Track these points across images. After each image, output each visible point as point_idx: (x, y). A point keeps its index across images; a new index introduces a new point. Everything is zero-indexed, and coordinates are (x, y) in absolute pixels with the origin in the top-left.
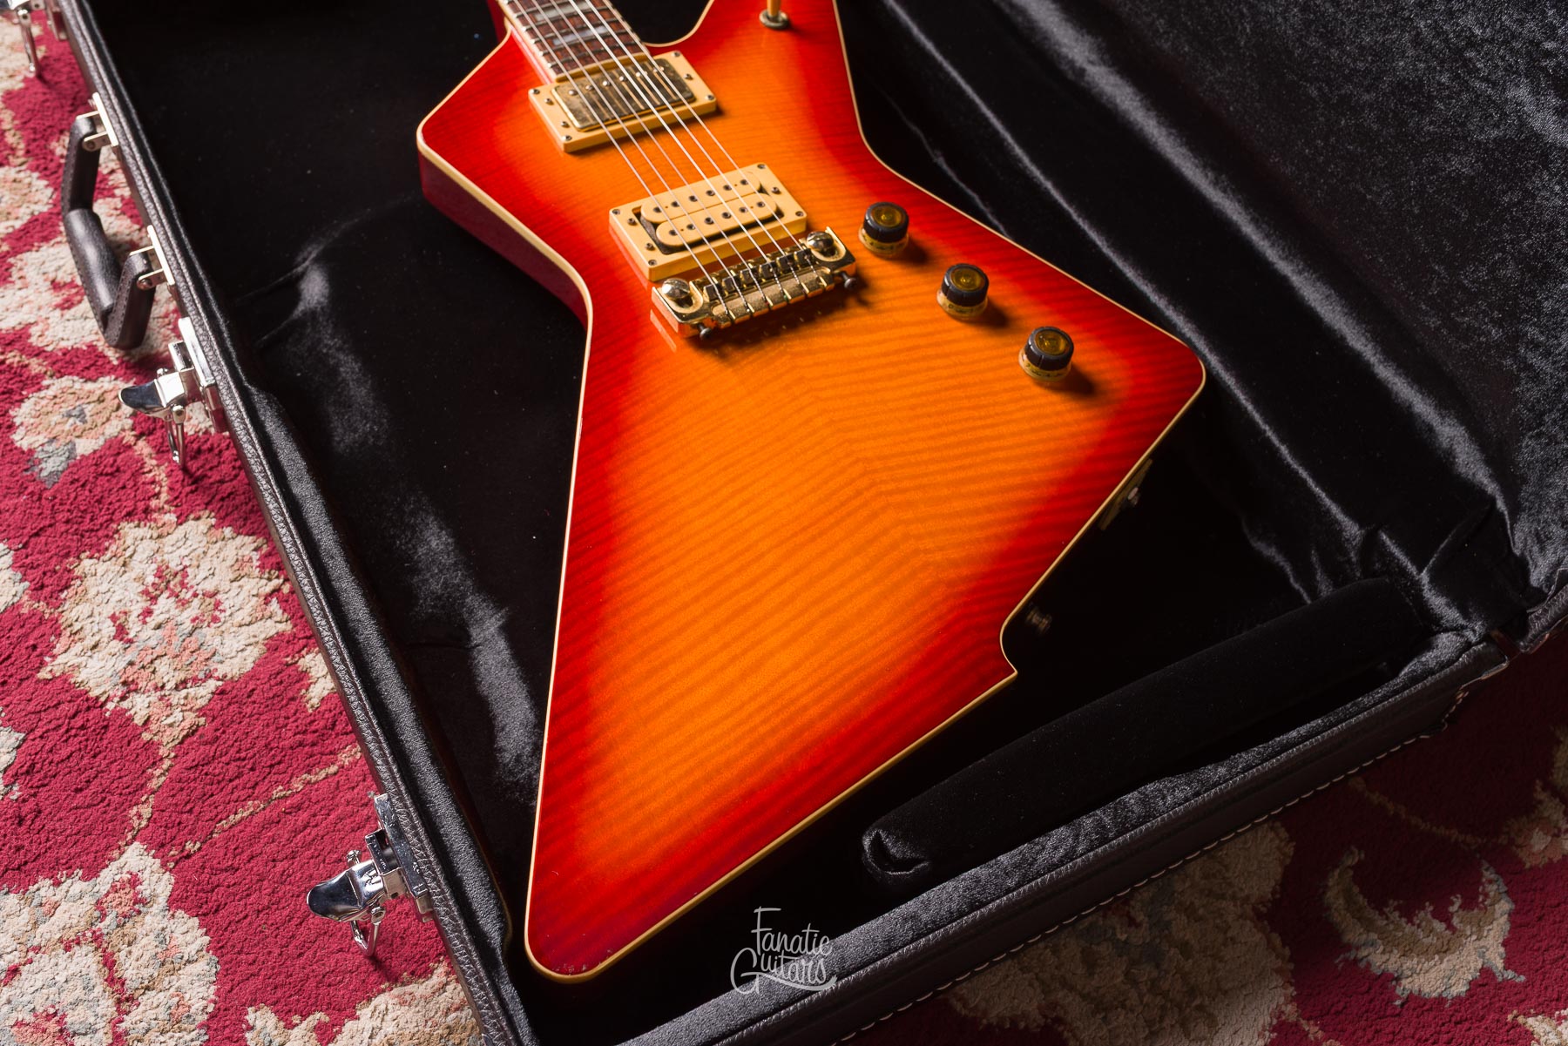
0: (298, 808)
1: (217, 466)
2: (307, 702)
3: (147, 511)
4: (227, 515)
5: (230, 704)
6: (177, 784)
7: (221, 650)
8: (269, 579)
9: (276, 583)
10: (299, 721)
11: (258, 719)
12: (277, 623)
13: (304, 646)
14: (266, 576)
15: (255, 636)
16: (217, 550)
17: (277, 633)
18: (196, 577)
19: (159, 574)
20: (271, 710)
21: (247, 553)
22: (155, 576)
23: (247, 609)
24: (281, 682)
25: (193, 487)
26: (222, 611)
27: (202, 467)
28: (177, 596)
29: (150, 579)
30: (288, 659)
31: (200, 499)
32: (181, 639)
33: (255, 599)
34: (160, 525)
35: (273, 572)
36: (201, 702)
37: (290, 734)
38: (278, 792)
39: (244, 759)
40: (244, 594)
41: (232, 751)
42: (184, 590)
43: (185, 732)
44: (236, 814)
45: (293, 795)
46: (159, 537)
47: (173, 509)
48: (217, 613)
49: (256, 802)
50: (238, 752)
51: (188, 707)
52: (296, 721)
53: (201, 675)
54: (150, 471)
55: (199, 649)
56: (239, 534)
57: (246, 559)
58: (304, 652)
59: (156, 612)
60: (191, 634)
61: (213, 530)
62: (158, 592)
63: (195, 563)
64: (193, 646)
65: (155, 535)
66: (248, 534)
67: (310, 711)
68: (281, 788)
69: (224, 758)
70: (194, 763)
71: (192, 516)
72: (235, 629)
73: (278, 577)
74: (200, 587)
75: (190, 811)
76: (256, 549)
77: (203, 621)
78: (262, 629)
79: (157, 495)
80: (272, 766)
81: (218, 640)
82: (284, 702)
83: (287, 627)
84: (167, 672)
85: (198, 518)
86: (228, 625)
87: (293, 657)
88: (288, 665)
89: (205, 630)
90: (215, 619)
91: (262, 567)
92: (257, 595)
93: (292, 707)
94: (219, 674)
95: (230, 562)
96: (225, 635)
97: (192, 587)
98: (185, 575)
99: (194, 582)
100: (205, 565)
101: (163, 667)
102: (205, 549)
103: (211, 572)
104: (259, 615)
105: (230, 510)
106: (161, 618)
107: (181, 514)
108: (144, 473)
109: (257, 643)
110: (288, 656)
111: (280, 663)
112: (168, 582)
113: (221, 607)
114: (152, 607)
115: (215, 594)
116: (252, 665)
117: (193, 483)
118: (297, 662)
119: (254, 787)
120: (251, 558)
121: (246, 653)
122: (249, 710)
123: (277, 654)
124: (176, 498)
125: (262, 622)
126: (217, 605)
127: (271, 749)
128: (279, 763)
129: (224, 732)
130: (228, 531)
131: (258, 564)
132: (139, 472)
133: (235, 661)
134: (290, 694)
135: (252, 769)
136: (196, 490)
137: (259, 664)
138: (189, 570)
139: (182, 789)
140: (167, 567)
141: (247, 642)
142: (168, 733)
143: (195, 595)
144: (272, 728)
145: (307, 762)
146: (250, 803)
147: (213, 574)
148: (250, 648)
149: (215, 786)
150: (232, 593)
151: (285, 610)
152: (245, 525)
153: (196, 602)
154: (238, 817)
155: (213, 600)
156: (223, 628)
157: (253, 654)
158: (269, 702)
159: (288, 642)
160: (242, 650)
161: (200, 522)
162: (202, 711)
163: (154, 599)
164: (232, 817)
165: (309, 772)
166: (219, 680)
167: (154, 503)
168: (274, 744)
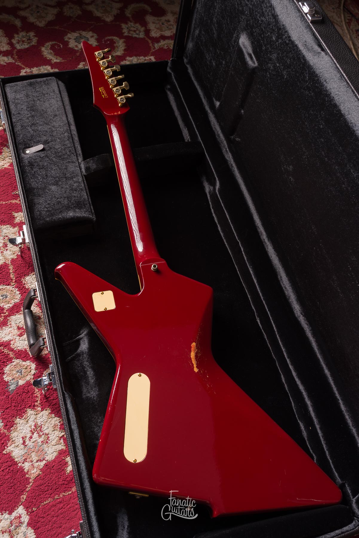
0: (60, 502)
1: (52, 394)
2: (67, 471)
3: (34, 406)
4: (53, 410)
5: (48, 469)
6: (33, 490)
7: (48, 452)
8: (62, 432)
9: (63, 433)
10: (64, 477)
11: (54, 474)
12: (62, 447)
13: (68, 455)
14: (61, 431)
15: (56, 449)
16: (50, 421)
17: (62, 449)
18: (44, 428)
19: (35, 426)
20: (57, 472)
21: (57, 423)
22: (34, 426)
23: (55, 441)
24: (61, 465)
25: (46, 400)
26: (49, 440)
27: (49, 394)
28: (39, 434)
29: (33, 427)
30: (63, 458)
31: (47, 404)
32: (39, 447)
33: (58, 438)
34: (37, 411)
35: (63, 430)
36: (41, 467)
37: (61, 481)
38: (56, 497)
39: (49, 486)
40: (54, 436)
41: (47, 483)
42: (41, 432)
43: (37, 475)
44: (46, 501)
45: (60, 498)
46: (36, 414)
47: (40, 406)
48: (48, 440)
49: (51, 499)
50: (48, 484)
51: (38, 468)
52: (63, 477)
53: (42, 459)
54: (36, 393)
55: (42, 451)
56: (56, 417)
57: (57, 425)
58: (67, 456)
59: (33, 438)
60: (41, 446)
61: (50, 414)
62: (34, 431)
63: (44, 424)
64: (42, 450)
65: (35, 414)
66: (58, 417)
67: (67, 474)
68: (57, 496)
69: (44, 485)
70: (38, 485)
71: (45, 409)
72: (51, 446)
73: (64, 432)
74: (45, 432)
75: (35, 499)
76: (59, 422)
77: (44, 442)
78: (58, 447)
79: (37, 401)
80: (56, 489)
81: (47, 449)
82: (61, 470)
83: (64, 448)
84: (34, 457)
85: (46, 410)
86: (50, 445)
87: (65, 457)
88: (63, 459)
89: (44, 445)
90: (47, 442)
91: (60, 428)
92: (58, 437)
93: (63, 473)
94: (46, 459)
95: (52, 425)
96: (49, 447)
97: (43, 431)
98: (41, 427)
99: (43, 430)
100: (47, 425)
101: (33, 455)
102: (47, 420)
103: (48, 427)
104: (58, 443)
105: (54, 408)
106: (35, 439)
107: (42, 408)
108: (35, 393)
109: (56, 451)
110: (63, 457)
111: (61, 458)
112: (37, 429)
113: (49, 439)
114: (33, 436)
115: (48, 435)
116: (54, 458)
117: (46, 399)
118: (65, 459)
119: (51, 495)
120: (58, 425)
121: (54, 454)
122: (52, 471)
123: (61, 456)
124: (42, 403)
125: (58, 445)
126: (48, 438)
127: (56, 484)
128: (58, 488)
129: (46, 477)
130: (53, 415)
131: (59, 427)
132: (33, 393)
133: (51, 456)
134: (63, 469)
135: (51, 489)
136: (47, 400)
137: (56, 457)
138: (42, 426)
139: (34, 492)
140: (38, 424)
141: (54, 451)
142: (32, 475)
143: (43, 434)
144: (57, 478)
145: (64, 489)
146: (49, 499)
147: (48, 428)
148: (54, 452)
149: (41, 493)
150: (52, 435)
151: (64, 443)
152: (58, 414)
153: (43, 436)
154: (46, 502)
155: (47, 436)
156: (49, 445)
157: (55, 454)
158: (57, 470)
159: (64, 452)
160: (53, 453)
161: (47, 411)
162: (41, 470)
163: (33, 433)
164: (45, 502)
165: (64, 492)
166: (46, 461)
167: (36, 403)
168: (57, 483)
